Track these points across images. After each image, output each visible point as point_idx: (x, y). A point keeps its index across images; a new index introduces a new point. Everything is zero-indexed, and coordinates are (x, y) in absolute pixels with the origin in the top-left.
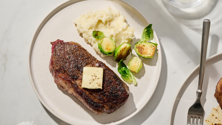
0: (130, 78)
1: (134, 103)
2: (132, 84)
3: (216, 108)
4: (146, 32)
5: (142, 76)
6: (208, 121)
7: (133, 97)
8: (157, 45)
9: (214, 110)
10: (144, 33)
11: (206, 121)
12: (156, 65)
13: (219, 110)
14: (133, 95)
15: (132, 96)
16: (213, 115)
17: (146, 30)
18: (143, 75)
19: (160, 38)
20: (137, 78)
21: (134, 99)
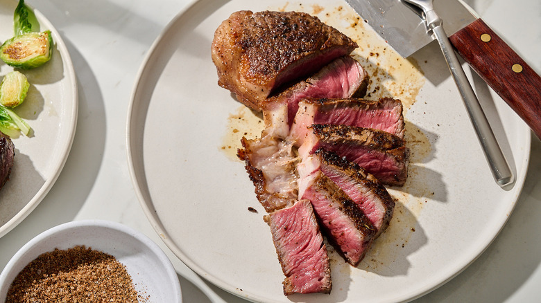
0: (12, 124)
1: (37, 173)
2: (21, 136)
3: (237, 114)
4: (20, 21)
5: (40, 112)
6: (230, 147)
7: (31, 162)
8: (51, 32)
9: (233, 119)
10: (16, 26)
11: (224, 148)
12: (63, 77)
13: (245, 115)
14: (32, 158)
15: (30, 160)
16: (235, 131)
17: (18, 18)
18: (42, 109)
19: (60, 30)
20: (28, 119)
21: (35, 164)
